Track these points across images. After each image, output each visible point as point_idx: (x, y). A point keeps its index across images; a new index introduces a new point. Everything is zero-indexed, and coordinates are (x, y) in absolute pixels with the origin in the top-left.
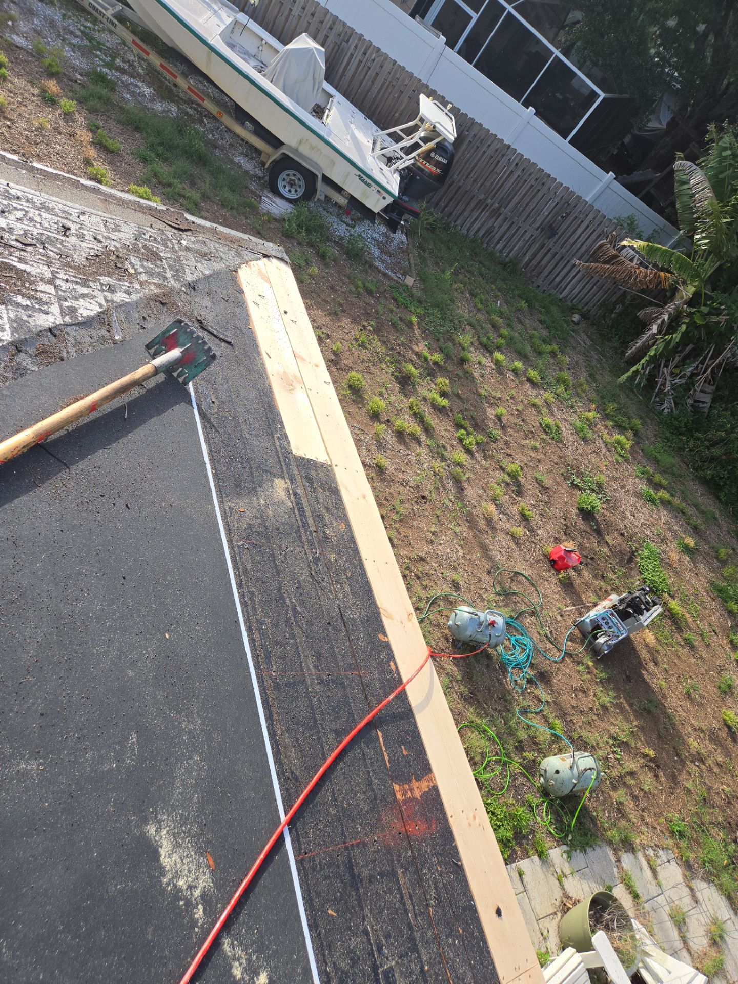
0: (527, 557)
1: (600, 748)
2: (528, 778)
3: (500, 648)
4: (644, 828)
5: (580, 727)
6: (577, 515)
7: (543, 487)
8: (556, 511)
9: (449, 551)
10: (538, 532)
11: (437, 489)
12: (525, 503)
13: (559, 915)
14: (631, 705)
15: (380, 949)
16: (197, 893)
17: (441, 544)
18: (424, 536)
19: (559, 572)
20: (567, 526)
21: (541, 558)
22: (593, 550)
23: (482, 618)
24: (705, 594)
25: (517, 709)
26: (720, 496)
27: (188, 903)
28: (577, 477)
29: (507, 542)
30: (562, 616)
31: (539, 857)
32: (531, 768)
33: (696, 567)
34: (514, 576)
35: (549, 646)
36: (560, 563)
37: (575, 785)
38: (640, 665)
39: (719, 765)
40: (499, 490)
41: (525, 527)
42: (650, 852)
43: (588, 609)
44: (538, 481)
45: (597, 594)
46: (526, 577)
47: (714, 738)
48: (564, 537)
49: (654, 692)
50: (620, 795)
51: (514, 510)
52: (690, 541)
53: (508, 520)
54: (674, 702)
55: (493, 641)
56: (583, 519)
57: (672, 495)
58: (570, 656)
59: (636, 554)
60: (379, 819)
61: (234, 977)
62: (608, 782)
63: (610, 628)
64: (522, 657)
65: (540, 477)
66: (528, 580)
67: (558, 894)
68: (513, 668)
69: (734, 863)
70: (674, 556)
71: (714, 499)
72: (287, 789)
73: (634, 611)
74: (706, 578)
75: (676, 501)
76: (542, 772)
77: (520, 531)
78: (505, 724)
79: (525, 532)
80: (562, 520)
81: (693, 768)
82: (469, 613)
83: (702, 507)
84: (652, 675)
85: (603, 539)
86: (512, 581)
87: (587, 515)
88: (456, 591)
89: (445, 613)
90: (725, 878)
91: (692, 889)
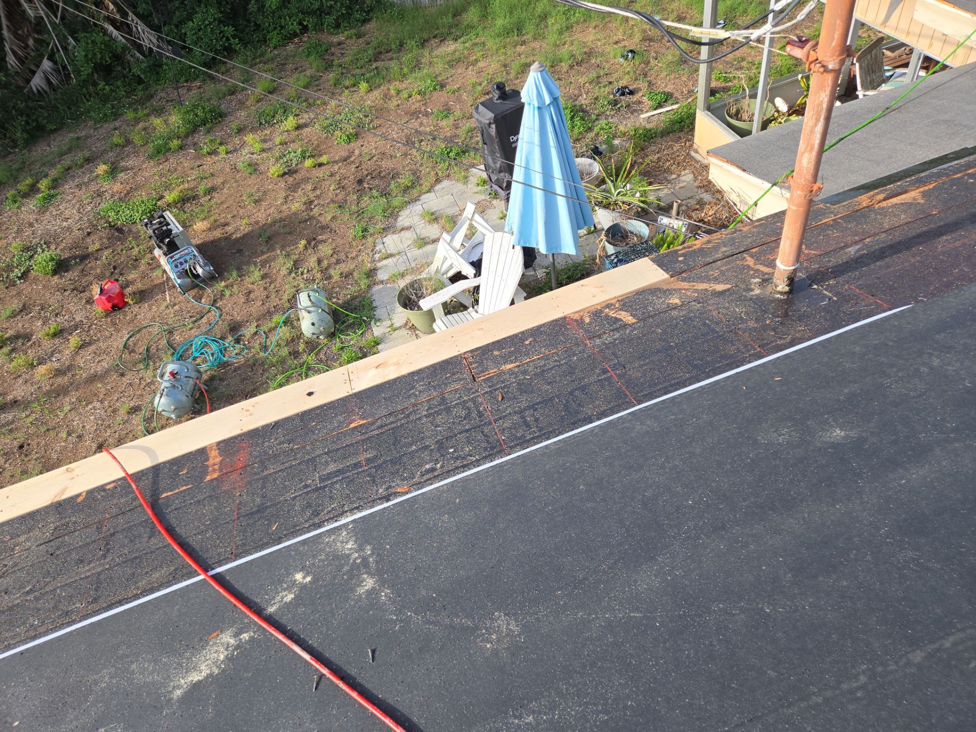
0: (107, 334)
1: (299, 285)
2: (321, 349)
3: (203, 367)
4: (360, 258)
5: (280, 300)
6: (61, 277)
7: (21, 311)
8: (54, 300)
9: (92, 418)
10: (78, 319)
11: (11, 431)
12: (40, 331)
13: (417, 332)
14: (263, 253)
15: (306, 486)
16: (232, 641)
17: (84, 427)
18: (71, 446)
19: (127, 303)
20: (74, 290)
21: (109, 319)
22: (104, 266)
23: (168, 384)
24: (161, 167)
25: (262, 354)
26: (51, 129)
27: (237, 647)
28: (13, 271)
29: (87, 353)
30: (175, 305)
31: (378, 344)
32: (312, 345)
33: (132, 169)
34: (128, 349)
35: (204, 320)
36: (116, 301)
37: (323, 310)
38: (227, 239)
39: (315, 189)
40: (20, 360)
41: (70, 334)
42: (377, 256)
43: (169, 278)
44: (14, 315)
45: (154, 268)
46: (131, 337)
47: (294, 188)
48: (87, 294)
49: (252, 231)
50: (335, 273)
51: (47, 344)
52: (102, 168)
53: (60, 352)
54: (263, 215)
55: (193, 374)
56: (67, 271)
57: (46, 176)
58: (215, 301)
59: (112, 224)
60: (226, 492)
61: (292, 599)
62: (325, 282)
63: (186, 261)
64: (214, 346)
65: (8, 313)
66: (133, 335)
67: (404, 332)
68: (224, 356)
69: (385, 194)
70: (117, 187)
71: (56, 135)
72: (183, 576)
73: (168, 236)
74: (144, 162)
75: (53, 173)
76: (315, 337)
77: (74, 340)
78: (274, 366)
79: (77, 334)
80: (66, 293)
81: (316, 211)
82: (161, 397)
83: (65, 148)
84: (237, 229)
85: (92, 254)
86: (133, 351)
87: (61, 267)
88: (141, 410)
89: (164, 422)
90: (396, 202)
91: (403, 229)
